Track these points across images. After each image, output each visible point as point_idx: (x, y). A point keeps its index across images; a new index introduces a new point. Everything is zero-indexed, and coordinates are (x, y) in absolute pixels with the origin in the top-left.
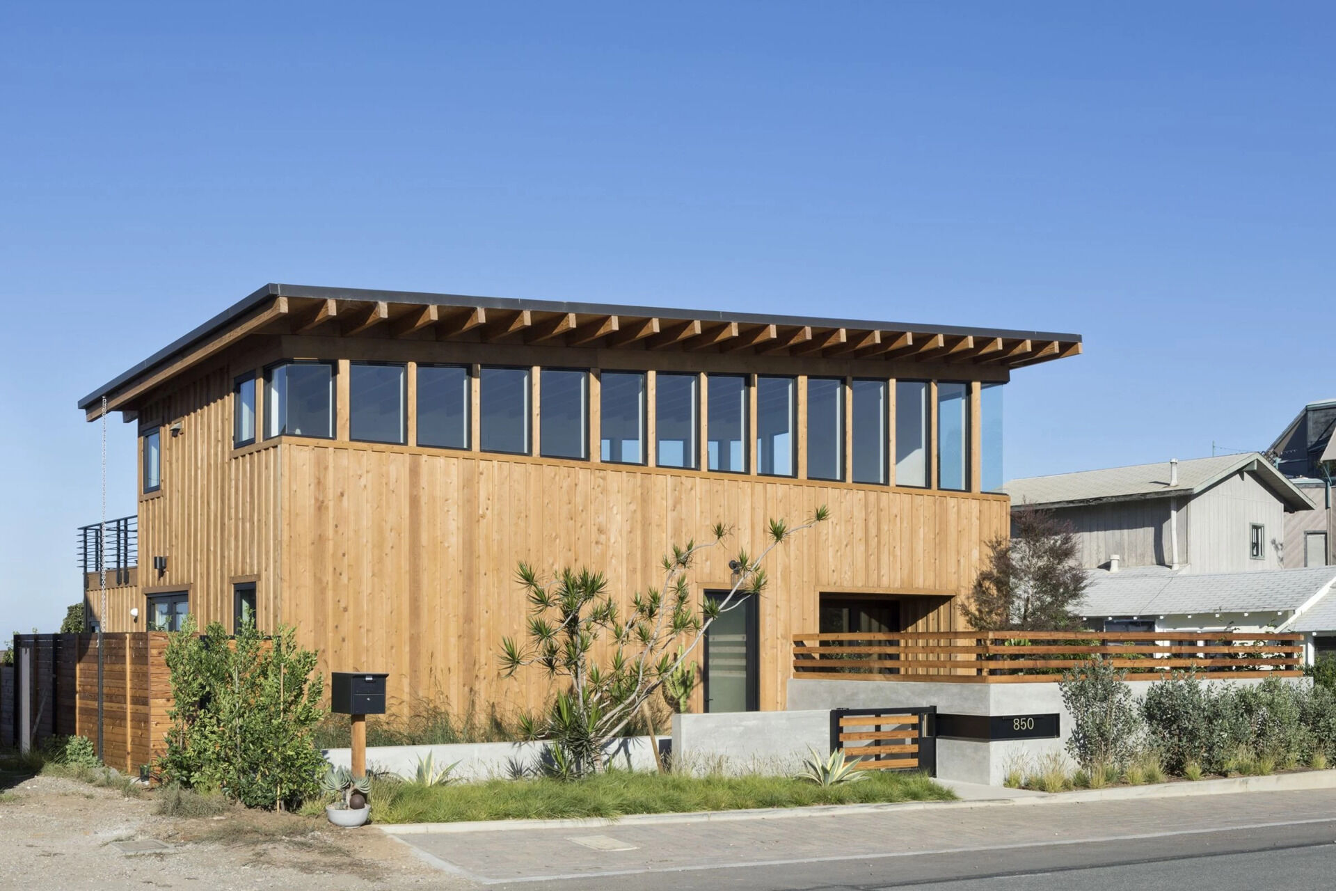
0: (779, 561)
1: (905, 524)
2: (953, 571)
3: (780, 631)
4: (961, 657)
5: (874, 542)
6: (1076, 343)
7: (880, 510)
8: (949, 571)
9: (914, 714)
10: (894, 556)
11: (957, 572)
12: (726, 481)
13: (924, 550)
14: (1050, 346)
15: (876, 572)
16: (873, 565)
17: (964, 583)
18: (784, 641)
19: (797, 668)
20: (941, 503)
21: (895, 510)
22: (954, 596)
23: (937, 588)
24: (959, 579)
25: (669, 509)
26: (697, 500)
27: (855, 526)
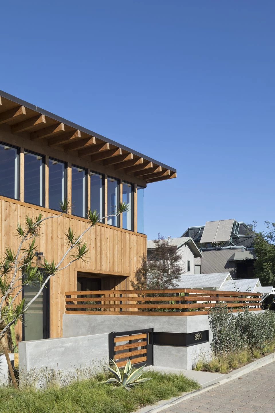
0: (59, 254)
1: (111, 243)
2: (128, 265)
3: (60, 290)
4: (131, 303)
5: (99, 249)
6: (175, 173)
7: (101, 235)
8: (127, 265)
9: (144, 333)
10: (107, 257)
11: (129, 266)
12: (33, 209)
13: (118, 255)
14: (167, 172)
15: (100, 263)
16: (99, 260)
17: (132, 270)
18: (61, 295)
19: (67, 309)
20: (124, 235)
21: (107, 236)
22: (128, 276)
23: (123, 272)
24: (130, 269)
25: (3, 219)
26: (19, 217)
27: (92, 241)
